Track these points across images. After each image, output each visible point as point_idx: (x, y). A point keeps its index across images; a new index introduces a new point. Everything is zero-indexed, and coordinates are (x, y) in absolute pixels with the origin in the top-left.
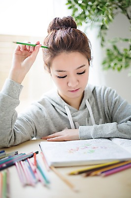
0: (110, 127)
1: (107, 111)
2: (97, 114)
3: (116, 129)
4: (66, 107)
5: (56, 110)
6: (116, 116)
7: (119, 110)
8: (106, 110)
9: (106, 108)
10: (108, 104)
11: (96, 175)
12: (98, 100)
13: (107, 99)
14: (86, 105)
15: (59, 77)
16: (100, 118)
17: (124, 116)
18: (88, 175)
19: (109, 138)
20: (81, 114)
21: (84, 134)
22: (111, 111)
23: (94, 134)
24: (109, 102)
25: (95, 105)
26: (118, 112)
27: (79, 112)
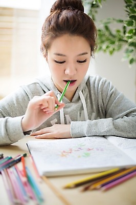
0: (105, 124)
1: (101, 105)
2: (90, 108)
3: (112, 127)
6: (111, 110)
7: (115, 103)
8: (99, 104)
9: (100, 101)
10: (102, 96)
11: (95, 189)
12: (92, 92)
13: (102, 91)
14: (79, 97)
15: (56, 61)
16: (93, 112)
17: (121, 111)
18: (86, 189)
21: (77, 131)
22: (105, 105)
23: (88, 132)
24: (104, 94)
25: (88, 97)
26: (113, 106)
27: (72, 104)
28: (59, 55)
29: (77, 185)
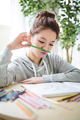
4: (32, 64)
5: (26, 66)
7: (63, 66)
8: (55, 67)
9: (55, 65)
10: (56, 63)
16: (51, 71)
18: (69, 101)
19: (60, 82)
20: (41, 68)
22: (58, 67)
25: (48, 64)
26: (62, 68)
28: (43, 38)
29: (63, 100)
